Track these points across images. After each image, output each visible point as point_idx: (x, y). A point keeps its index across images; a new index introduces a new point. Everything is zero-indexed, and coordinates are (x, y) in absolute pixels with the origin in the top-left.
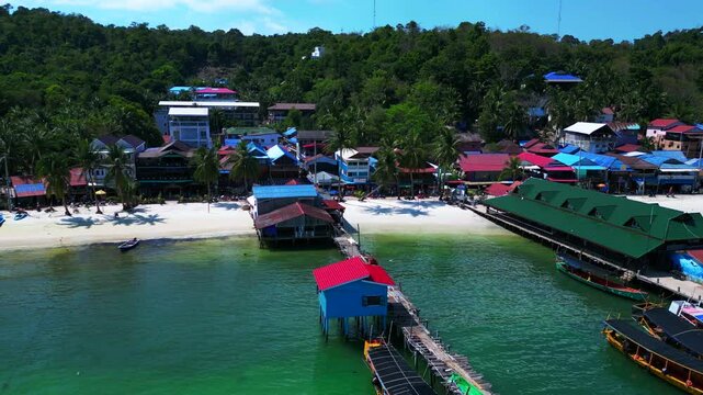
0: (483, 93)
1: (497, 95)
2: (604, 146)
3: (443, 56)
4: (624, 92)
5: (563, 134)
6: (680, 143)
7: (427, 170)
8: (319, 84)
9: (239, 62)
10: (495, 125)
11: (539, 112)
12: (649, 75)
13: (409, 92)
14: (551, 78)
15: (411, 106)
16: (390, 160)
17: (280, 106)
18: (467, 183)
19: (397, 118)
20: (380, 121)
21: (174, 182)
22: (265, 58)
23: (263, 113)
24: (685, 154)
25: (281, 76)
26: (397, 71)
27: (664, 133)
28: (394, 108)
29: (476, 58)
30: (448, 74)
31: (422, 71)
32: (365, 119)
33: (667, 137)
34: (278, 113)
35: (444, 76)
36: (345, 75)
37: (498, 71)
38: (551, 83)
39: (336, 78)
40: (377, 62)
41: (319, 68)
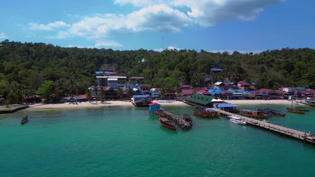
0: (193, 74)
1: (197, 75)
2: (223, 88)
3: (182, 63)
5: (213, 85)
6: (244, 87)
7: (174, 94)
8: (144, 71)
9: (115, 63)
14: (213, 69)
15: (172, 77)
17: (132, 78)
19: (168, 81)
20: (163, 82)
21: (111, 96)
22: (125, 61)
23: (127, 80)
25: (131, 68)
26: (168, 67)
27: (241, 85)
28: (167, 78)
29: (192, 63)
31: (176, 67)
32: (158, 81)
34: (132, 80)
35: (182, 69)
36: (153, 68)
37: (198, 67)
38: (213, 71)
39: (150, 69)
40: (162, 64)
41: (144, 66)
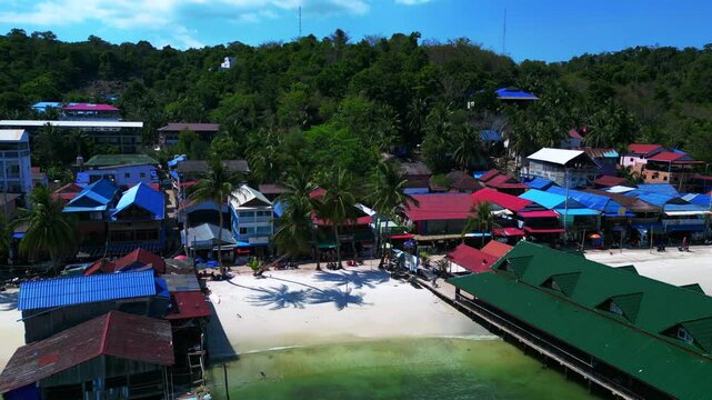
0: (425, 112)
1: (443, 114)
2: (581, 179)
3: (374, 68)
4: (591, 112)
5: (527, 163)
6: (668, 174)
7: (361, 221)
8: (227, 100)
9: (140, 76)
10: (443, 151)
11: (494, 136)
12: (612, 93)
13: (336, 111)
14: (503, 94)
15: (338, 128)
16: (298, 214)
17: (173, 127)
18: (416, 237)
19: (321, 143)
20: (296, 147)
22: (168, 70)
23: (148, 137)
24: (676, 188)
25: (183, 89)
26: (320, 84)
27: (645, 161)
28: (315, 130)
29: (414, 71)
30: (383, 88)
31: (351, 85)
32: (277, 144)
33: (650, 166)
34: (173, 135)
35: (377, 91)
36: (259, 89)
37: (442, 86)
38: (503, 101)
39: (248, 93)
40: (297, 74)
41: (228, 81)
